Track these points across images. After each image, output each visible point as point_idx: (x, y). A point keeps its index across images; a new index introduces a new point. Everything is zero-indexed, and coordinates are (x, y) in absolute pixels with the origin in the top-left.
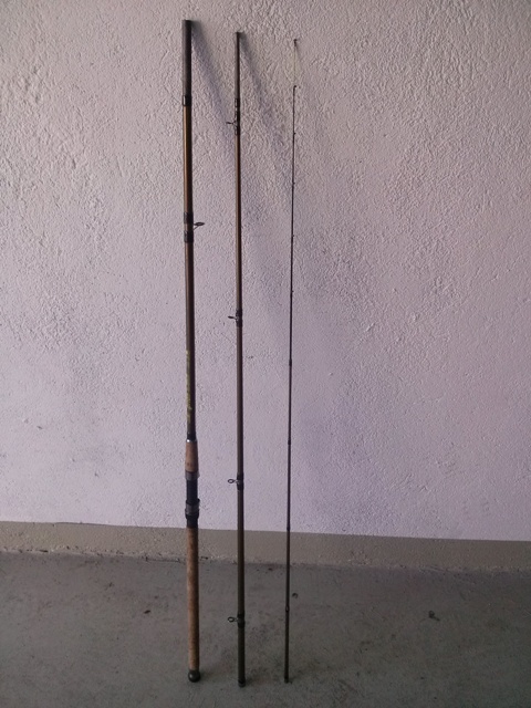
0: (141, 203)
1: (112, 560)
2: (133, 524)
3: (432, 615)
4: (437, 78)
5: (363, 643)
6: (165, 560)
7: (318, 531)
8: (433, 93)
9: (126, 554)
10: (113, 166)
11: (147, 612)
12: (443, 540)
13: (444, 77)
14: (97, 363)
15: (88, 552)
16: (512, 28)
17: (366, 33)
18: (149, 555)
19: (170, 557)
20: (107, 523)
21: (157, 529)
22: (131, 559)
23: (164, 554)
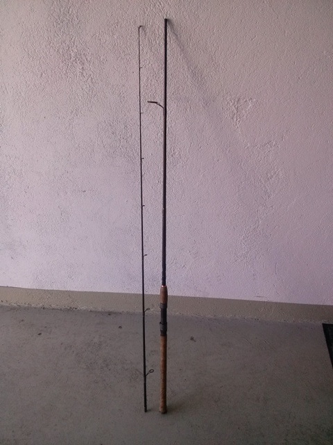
0: (19, 107)
1: (25, 308)
2: (35, 288)
3: (192, 339)
4: (154, 43)
5: (152, 351)
6: (53, 309)
7: (133, 292)
8: (153, 50)
9: (33, 305)
10: (4, 89)
11: (40, 334)
12: (200, 298)
13: (157, 42)
14: (6, 194)
15: (13, 304)
16: (187, 17)
17: (116, 21)
18: (46, 306)
19: (56, 307)
20: (21, 287)
21: (48, 290)
22: (35, 308)
23: (53, 306)
